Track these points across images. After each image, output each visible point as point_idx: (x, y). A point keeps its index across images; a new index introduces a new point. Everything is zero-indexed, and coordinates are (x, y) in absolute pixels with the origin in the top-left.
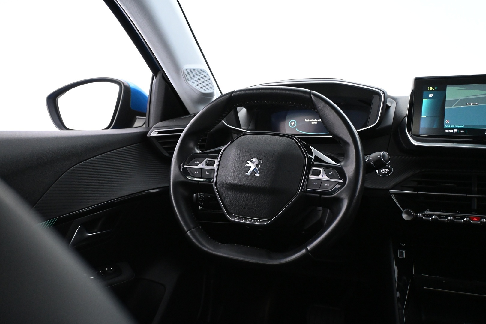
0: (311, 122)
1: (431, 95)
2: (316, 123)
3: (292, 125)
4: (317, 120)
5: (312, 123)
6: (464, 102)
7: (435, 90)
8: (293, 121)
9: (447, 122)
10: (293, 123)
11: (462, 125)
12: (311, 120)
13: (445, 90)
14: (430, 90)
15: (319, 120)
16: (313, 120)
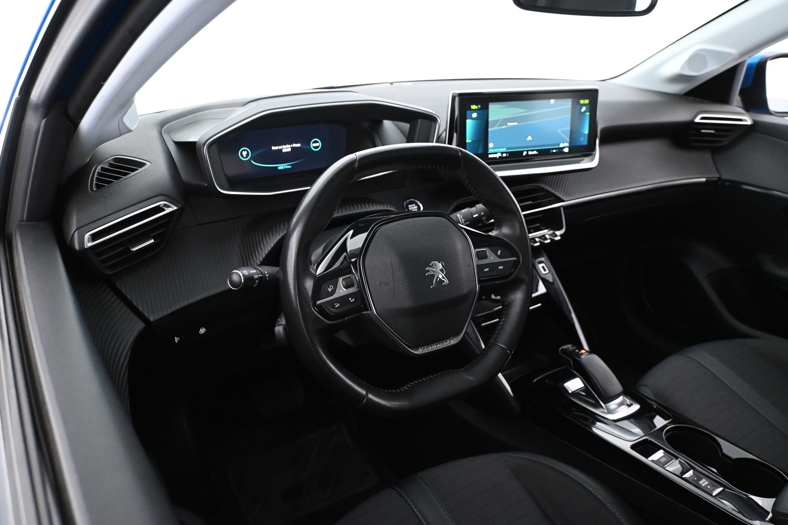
0: (282, 149)
1: (475, 115)
2: (289, 150)
3: (245, 156)
4: (289, 146)
5: (283, 151)
6: (505, 121)
7: (478, 109)
8: (244, 150)
9: (491, 145)
10: (245, 153)
11: (504, 148)
12: (280, 147)
13: (487, 108)
14: (473, 110)
15: (292, 146)
16: (284, 146)
